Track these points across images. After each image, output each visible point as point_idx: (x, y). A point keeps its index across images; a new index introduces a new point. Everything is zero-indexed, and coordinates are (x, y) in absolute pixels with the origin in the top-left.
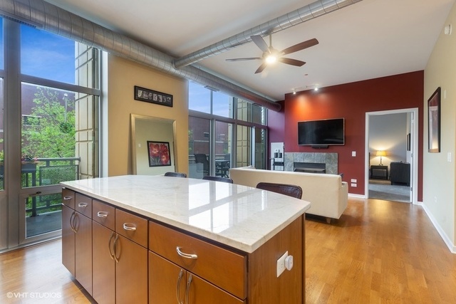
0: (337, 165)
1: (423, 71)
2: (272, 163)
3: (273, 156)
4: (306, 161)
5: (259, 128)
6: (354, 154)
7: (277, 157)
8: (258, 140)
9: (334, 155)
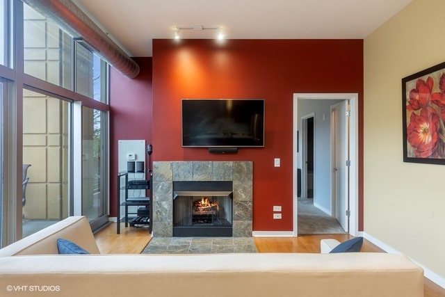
0: (251, 183)
1: (363, 40)
2: (123, 184)
3: (123, 167)
4: (198, 178)
5: (88, 105)
6: (277, 163)
7: (133, 171)
8: (87, 133)
9: (247, 166)
